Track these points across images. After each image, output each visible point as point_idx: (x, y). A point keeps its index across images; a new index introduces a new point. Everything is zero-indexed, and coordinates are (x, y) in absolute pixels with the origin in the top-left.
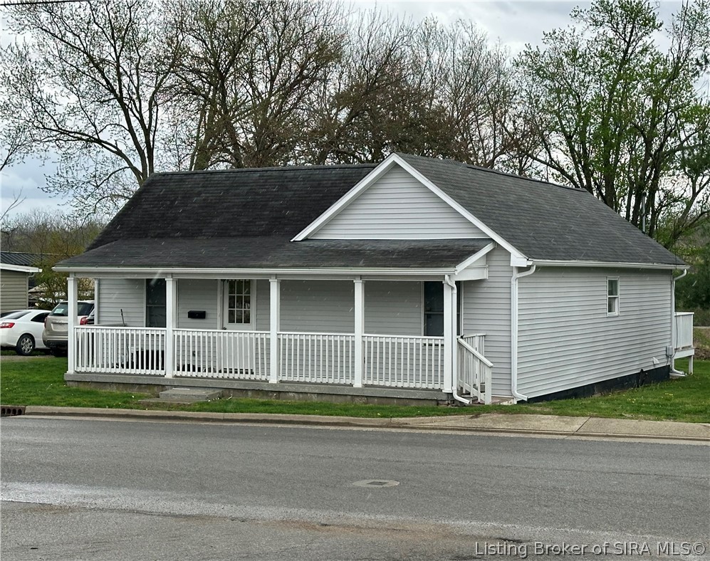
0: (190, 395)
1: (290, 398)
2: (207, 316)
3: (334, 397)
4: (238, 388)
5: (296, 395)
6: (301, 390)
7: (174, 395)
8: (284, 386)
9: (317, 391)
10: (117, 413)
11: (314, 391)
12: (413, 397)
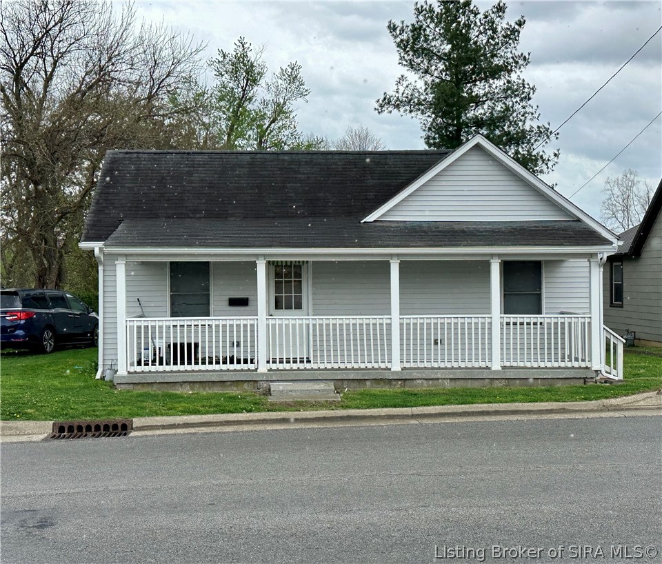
0: (312, 390)
1: (416, 386)
2: (250, 303)
3: (470, 381)
4: (356, 378)
5: (425, 382)
6: (433, 376)
7: (291, 391)
8: (412, 373)
9: (451, 376)
10: (268, 417)
11: (448, 377)
12: (560, 377)
